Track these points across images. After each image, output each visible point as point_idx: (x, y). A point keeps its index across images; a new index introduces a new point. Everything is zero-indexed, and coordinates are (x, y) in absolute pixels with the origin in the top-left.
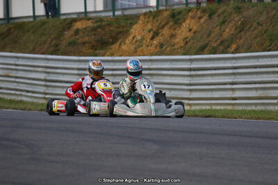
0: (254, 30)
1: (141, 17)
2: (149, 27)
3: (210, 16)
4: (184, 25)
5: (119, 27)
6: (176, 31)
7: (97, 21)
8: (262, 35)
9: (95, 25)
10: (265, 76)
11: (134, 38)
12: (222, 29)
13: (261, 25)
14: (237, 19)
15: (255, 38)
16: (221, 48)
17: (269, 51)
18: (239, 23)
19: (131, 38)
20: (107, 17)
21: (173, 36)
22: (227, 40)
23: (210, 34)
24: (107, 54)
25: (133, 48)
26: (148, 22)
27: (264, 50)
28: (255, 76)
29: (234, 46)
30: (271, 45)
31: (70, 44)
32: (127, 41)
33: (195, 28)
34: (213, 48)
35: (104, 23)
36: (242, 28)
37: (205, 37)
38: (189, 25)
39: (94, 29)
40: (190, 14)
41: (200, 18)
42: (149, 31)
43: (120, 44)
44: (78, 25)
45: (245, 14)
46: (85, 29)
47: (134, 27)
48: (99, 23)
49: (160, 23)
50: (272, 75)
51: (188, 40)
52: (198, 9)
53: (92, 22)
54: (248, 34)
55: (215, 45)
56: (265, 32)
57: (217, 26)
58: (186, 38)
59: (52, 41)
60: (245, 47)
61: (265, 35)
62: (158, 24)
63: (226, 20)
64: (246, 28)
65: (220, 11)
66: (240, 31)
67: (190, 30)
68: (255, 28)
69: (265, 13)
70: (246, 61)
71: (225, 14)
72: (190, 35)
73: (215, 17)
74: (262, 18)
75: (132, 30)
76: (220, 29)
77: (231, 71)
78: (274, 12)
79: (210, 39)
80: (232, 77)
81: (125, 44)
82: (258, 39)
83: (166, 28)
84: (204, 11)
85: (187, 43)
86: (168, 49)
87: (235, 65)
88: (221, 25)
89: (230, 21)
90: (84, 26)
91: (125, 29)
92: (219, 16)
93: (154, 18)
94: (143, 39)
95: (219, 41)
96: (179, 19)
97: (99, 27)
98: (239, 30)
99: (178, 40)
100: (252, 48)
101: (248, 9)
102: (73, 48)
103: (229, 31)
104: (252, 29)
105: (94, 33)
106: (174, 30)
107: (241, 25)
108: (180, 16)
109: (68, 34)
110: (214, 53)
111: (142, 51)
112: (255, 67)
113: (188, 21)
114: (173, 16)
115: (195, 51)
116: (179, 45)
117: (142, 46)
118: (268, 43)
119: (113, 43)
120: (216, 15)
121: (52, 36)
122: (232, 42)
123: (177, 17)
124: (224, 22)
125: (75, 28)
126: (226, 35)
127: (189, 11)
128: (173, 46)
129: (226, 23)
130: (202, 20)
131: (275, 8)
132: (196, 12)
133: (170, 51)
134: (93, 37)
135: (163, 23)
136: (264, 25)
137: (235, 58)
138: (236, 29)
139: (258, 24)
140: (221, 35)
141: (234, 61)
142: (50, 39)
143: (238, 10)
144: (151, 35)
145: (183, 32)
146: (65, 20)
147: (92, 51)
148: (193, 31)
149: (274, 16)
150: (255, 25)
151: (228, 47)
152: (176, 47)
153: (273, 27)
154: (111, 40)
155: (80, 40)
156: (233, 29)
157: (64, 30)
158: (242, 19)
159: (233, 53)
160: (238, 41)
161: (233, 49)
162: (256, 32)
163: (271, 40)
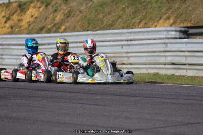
2: (3, 14)
3: (46, 6)
4: (28, 12)
6: (22, 17)
8: (83, 20)
12: (55, 15)
13: (82, 13)
14: (65, 8)
16: (54, 29)
17: (87, 31)
18: (67, 11)
21: (20, 20)
22: (58, 23)
23: (46, 19)
26: (2, 10)
27: (84, 31)
30: (88, 27)
33: (36, 15)
34: (49, 29)
36: (68, 15)
37: (43, 21)
38: (32, 12)
40: (32, 5)
41: (39, 7)
42: (3, 17)
45: (71, 4)
49: (11, 11)
51: (31, 23)
52: (38, 1)
54: (73, 19)
55: (50, 27)
56: (85, 18)
57: (51, 13)
58: (29, 22)
60: (71, 28)
62: (9, 12)
63: (58, 9)
64: (72, 15)
65: (53, 2)
66: (67, 17)
67: (32, 16)
68: (78, 15)
69: (84, 4)
71: (57, 5)
72: (32, 19)
73: (50, 7)
74: (83, 8)
76: (53, 15)
78: (91, 3)
79: (46, 23)
82: (80, 23)
83: (15, 15)
84: (42, 2)
85: (30, 25)
88: (54, 13)
89: (60, 10)
93: (7, 7)
95: (53, 24)
96: (25, 9)
98: (66, 16)
99: (24, 23)
100: (76, 29)
101: (73, 1)
103: (59, 17)
104: (76, 15)
108: (25, 6)
110: (49, 33)
113: (30, 10)
114: (20, 6)
115: (36, 31)
116: (24, 27)
118: (87, 25)
120: (51, 5)
122: (62, 25)
123: (23, 7)
124: (56, 10)
126: (57, 20)
127: (32, 2)
129: (58, 11)
130: (41, 9)
132: (37, 3)
133: (18, 31)
136: (84, 13)
138: (64, 16)
139: (80, 12)
140: (54, 20)
143: (66, 1)
144: (4, 20)
145: (27, 18)
148: (34, 17)
149: (91, 6)
150: (78, 12)
151: (59, 28)
152: (22, 28)
153: (90, 14)
156: (62, 16)
158: (69, 8)
159: (62, 33)
160: (66, 24)
161: (62, 30)
162: (78, 17)
163: (89, 23)
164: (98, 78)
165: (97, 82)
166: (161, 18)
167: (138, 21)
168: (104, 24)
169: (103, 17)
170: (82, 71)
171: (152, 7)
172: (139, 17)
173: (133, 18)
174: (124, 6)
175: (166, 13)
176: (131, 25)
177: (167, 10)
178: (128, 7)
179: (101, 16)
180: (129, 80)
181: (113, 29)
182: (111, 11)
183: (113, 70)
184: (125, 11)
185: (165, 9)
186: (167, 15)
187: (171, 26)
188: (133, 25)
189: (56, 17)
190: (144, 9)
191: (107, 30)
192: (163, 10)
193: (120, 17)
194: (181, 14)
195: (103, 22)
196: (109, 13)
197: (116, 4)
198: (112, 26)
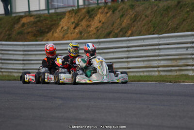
0: (143, 21)
1: (67, 14)
2: (72, 20)
3: (113, 12)
4: (96, 18)
5: (52, 21)
6: (91, 23)
7: (37, 17)
8: (149, 24)
9: (36, 20)
11: (62, 28)
12: (122, 21)
13: (148, 17)
14: (131, 13)
15: (144, 26)
16: (121, 33)
17: (153, 34)
18: (133, 16)
19: (60, 28)
20: (44, 14)
21: (88, 26)
22: (125, 28)
23: (113, 24)
24: (44, 40)
25: (61, 35)
26: (71, 17)
27: (150, 34)
28: (142, 52)
29: (130, 32)
30: (154, 31)
31: (19, 33)
32: (57, 31)
33: (103, 20)
34: (116, 34)
35: (42, 18)
36: (135, 20)
37: (110, 26)
38: (100, 18)
39: (35, 23)
40: (100, 10)
41: (107, 13)
42: (73, 23)
43: (53, 33)
44: (24, 20)
45: (137, 9)
46: (29, 23)
47: (62, 20)
48: (38, 19)
49: (80, 18)
51: (99, 28)
52: (105, 7)
53: (34, 18)
54: (139, 23)
55: (117, 31)
56: (151, 22)
57: (118, 18)
58: (97, 27)
59: (6, 31)
60: (137, 32)
62: (78, 18)
63: (124, 14)
64: (138, 19)
65: (120, 8)
66: (134, 22)
67: (100, 22)
68: (144, 19)
69: (150, 8)
71: (123, 10)
72: (100, 25)
73: (117, 12)
74: (148, 12)
75: (61, 23)
76: (120, 20)
77: (126, 49)
78: (156, 8)
79: (113, 27)
80: (127, 53)
81: (56, 33)
82: (146, 27)
83: (84, 21)
84: (109, 8)
85: (98, 30)
86: (85, 35)
87: (129, 45)
88: (121, 18)
89: (127, 15)
90: (28, 21)
91: (57, 22)
92: (119, 11)
93: (75, 14)
94: (68, 28)
95: (120, 29)
96: (92, 14)
97: (39, 21)
98: (133, 20)
99: (92, 29)
100: (142, 33)
101: (139, 6)
102: (21, 37)
103: (126, 21)
104: (142, 19)
105: (35, 25)
106: (89, 22)
107: (134, 17)
108: (93, 12)
109: (17, 27)
110: (117, 37)
111: (68, 37)
113: (98, 16)
114: (88, 12)
115: (103, 36)
116: (92, 32)
117: (68, 33)
118: (152, 29)
119: (48, 32)
120: (118, 10)
121: (6, 29)
122: (129, 29)
123: (91, 13)
124: (123, 16)
125: (22, 22)
126: (124, 25)
127: (99, 8)
128: (89, 33)
130: (108, 15)
131: (157, 5)
132: (104, 9)
133: (87, 36)
134: (34, 28)
135: (82, 17)
136: (150, 17)
137: (128, 40)
138: (131, 20)
139: (146, 16)
140: (121, 24)
141: (128, 42)
142: (4, 31)
143: (132, 7)
144: (73, 26)
145: (95, 23)
146: (15, 17)
147: (34, 38)
148: (102, 22)
149: (156, 10)
150: (144, 17)
151: (126, 33)
152: (91, 34)
153: (155, 18)
154: (47, 30)
155: (26, 31)
156: (129, 20)
157: (14, 24)
158: (135, 13)
159: (129, 37)
160: (132, 28)
161: (129, 34)
162: (144, 22)
163: (154, 27)
164: (95, 78)
165: (93, 82)
168: (169, 27)
169: (168, 21)
170: (81, 72)
174: (188, 10)
178: (192, 11)
179: (166, 19)
180: (123, 80)
181: (178, 32)
182: (176, 15)
183: (108, 71)
184: (189, 15)
191: (172, 33)
193: (184, 20)
195: (168, 26)
196: (174, 17)
197: (181, 8)
198: (177, 29)
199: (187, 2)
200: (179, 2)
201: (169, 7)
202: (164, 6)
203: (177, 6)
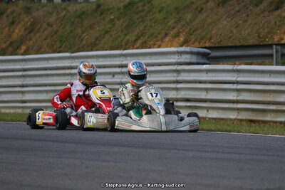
0: (43, 32)
8: (52, 36)
10: (55, 78)
12: (11, 30)
13: (52, 26)
14: (26, 19)
15: (46, 39)
16: (10, 49)
17: (59, 52)
18: (29, 24)
22: (16, 41)
27: (55, 52)
28: (45, 78)
29: (24, 48)
30: (61, 47)
34: (2, 50)
36: (32, 29)
45: (35, 14)
50: (63, 78)
54: (38, 35)
55: (4, 46)
56: (55, 33)
57: (6, 27)
60: (35, 48)
61: (56, 36)
63: (15, 21)
64: (36, 29)
65: (9, 11)
66: (30, 32)
68: (45, 29)
69: (54, 14)
70: (36, 62)
71: (14, 15)
73: (4, 17)
74: (52, 19)
76: (9, 30)
77: (20, 73)
78: (64, 13)
80: (22, 79)
82: (48, 40)
87: (25, 67)
88: (10, 26)
89: (19, 23)
92: (7, 16)
95: (8, 43)
98: (28, 31)
100: (43, 50)
101: (38, 10)
103: (18, 32)
104: (42, 30)
110: (3, 55)
112: (46, 69)
118: (58, 44)
120: (5, 15)
122: (22, 43)
124: (13, 23)
126: (15, 36)
129: (16, 24)
131: (65, 9)
136: (54, 26)
137: (24, 60)
138: (25, 30)
139: (48, 25)
140: (10, 36)
141: (23, 63)
143: (28, 10)
149: (64, 16)
150: (45, 25)
151: (18, 48)
153: (63, 28)
156: (23, 30)
158: (32, 20)
160: (27, 42)
161: (22, 51)
162: (46, 33)
163: (61, 41)
166: (166, 35)
167: (134, 38)
168: (84, 42)
169: (83, 33)
171: (153, 18)
172: (135, 33)
173: (126, 35)
174: (112, 17)
175: (173, 28)
176: (123, 44)
177: (175, 22)
178: (119, 19)
179: (79, 31)
181: (97, 50)
182: (94, 24)
184: (114, 25)
185: (172, 21)
186: (176, 30)
187: (181, 46)
188: (126, 44)
189: (14, 32)
190: (142, 21)
191: (88, 51)
192: (169, 24)
193: (106, 33)
194: (196, 30)
195: (82, 40)
196: (91, 27)
197: (101, 14)
198: (96, 45)
199: (111, 7)
200: (98, 6)
201: (83, 13)
202: (76, 11)
203: (96, 10)
